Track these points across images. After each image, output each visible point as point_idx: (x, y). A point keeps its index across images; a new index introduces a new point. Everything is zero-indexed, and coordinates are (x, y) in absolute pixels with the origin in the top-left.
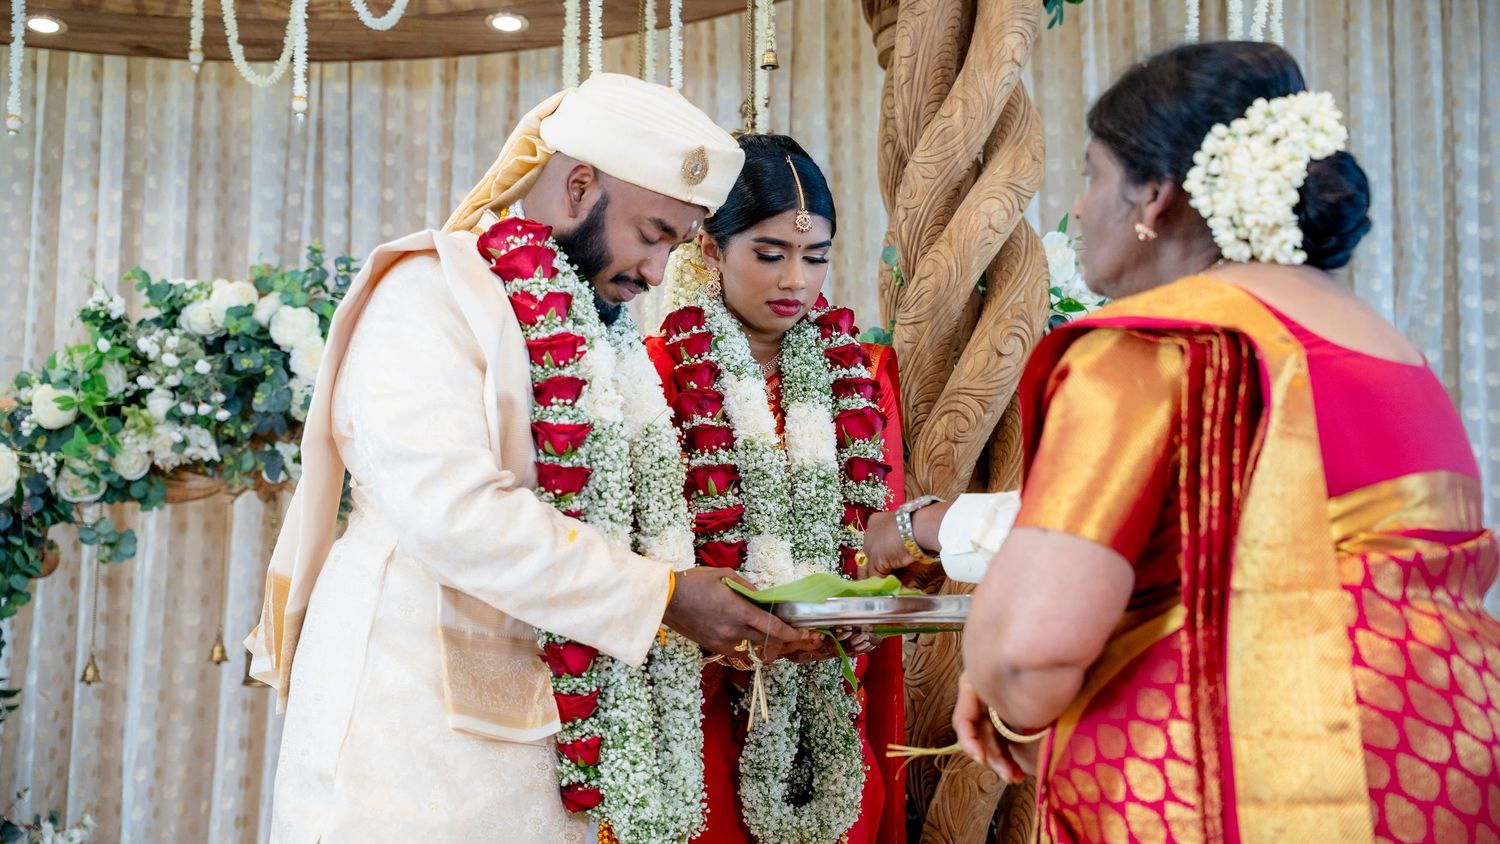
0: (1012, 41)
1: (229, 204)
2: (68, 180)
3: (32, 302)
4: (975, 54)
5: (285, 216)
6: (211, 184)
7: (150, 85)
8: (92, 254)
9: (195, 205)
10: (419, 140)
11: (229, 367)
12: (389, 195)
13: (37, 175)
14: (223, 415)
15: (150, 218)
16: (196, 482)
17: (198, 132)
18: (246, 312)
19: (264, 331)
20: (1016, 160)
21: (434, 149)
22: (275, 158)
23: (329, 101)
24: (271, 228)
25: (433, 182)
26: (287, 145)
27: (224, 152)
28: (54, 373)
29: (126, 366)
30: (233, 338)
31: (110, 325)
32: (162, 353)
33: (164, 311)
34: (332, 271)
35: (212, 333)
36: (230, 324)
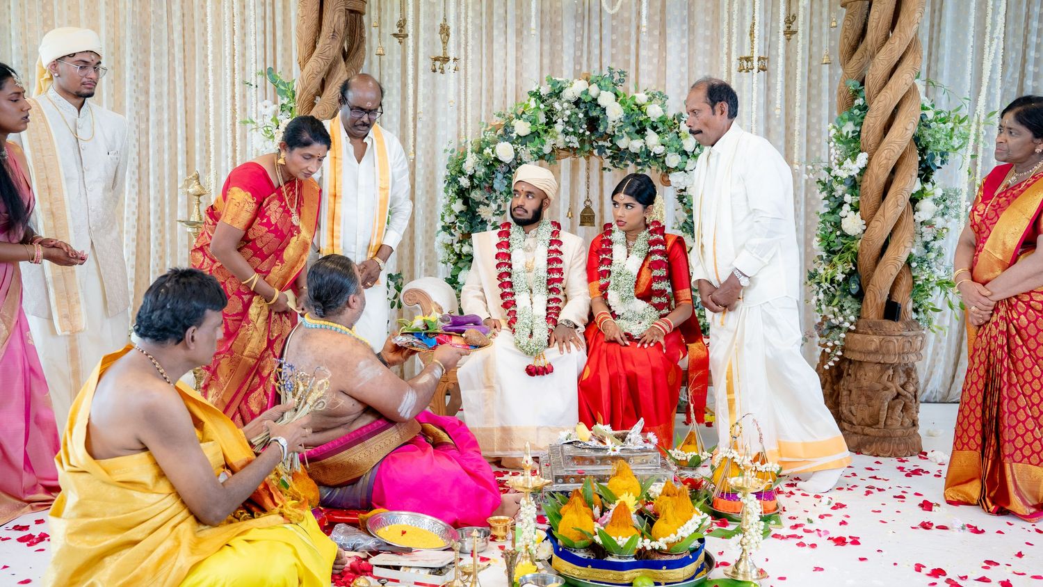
1: (555, 40)
2: (495, 32)
3: (484, 79)
5: (578, 46)
6: (548, 33)
8: (505, 61)
9: (541, 40)
10: (626, 15)
11: (586, 114)
12: (614, 37)
14: (588, 133)
15: (525, 47)
16: (564, 153)
17: (542, 12)
18: (586, 92)
19: (595, 100)
21: (633, 19)
22: (572, 23)
23: (593, 0)
24: (572, 51)
25: (633, 32)
26: (575, 17)
27: (551, 19)
28: (524, 116)
29: (546, 114)
30: (584, 102)
31: (540, 97)
32: (563, 109)
33: (557, 91)
34: (617, 77)
35: (574, 100)
36: (583, 97)
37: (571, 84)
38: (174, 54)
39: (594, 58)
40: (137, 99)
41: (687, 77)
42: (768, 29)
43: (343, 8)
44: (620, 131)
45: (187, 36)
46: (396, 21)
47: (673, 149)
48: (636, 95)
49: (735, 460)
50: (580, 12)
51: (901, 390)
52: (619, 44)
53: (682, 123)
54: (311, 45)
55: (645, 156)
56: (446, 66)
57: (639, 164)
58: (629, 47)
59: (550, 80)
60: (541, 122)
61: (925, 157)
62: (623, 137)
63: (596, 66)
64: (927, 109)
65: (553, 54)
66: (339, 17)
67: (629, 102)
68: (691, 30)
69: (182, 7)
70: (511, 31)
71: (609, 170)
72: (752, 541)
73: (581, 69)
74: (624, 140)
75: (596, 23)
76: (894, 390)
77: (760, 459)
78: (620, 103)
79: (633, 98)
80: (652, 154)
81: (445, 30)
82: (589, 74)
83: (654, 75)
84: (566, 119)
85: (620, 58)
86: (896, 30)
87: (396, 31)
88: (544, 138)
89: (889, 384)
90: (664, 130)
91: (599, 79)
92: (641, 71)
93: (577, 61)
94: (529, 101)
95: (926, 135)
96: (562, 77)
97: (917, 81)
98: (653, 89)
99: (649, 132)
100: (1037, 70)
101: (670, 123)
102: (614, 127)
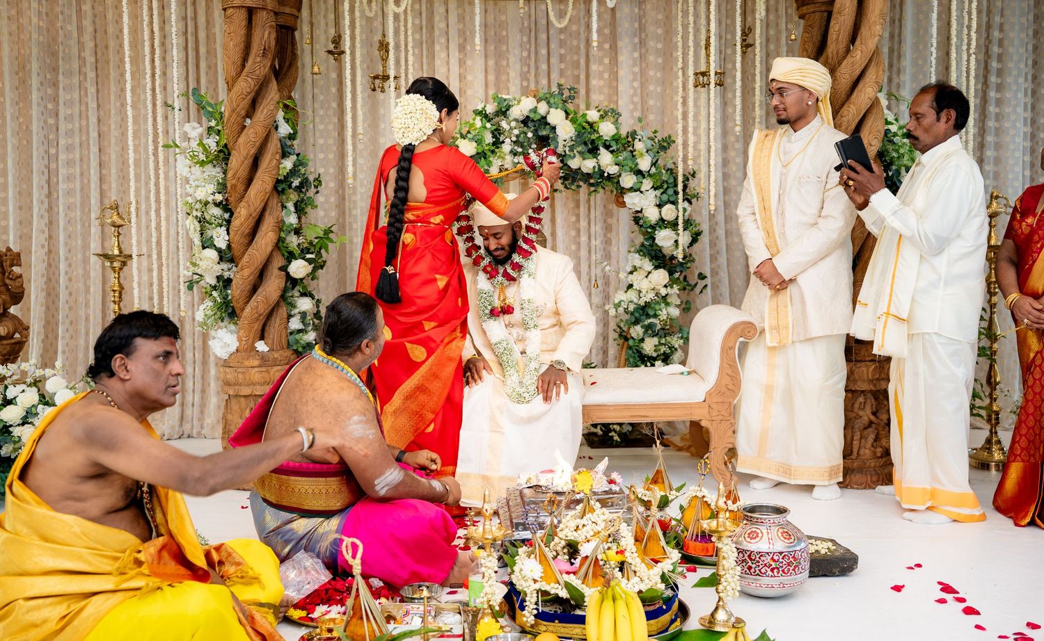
0: (878, 27)
1: (500, 56)
2: (437, 48)
4: (864, 31)
5: (524, 61)
6: (492, 48)
7: (467, 8)
9: (486, 56)
10: (575, 28)
11: (535, 132)
12: (563, 51)
13: (424, 45)
15: (469, 62)
17: (486, 26)
18: (535, 110)
19: (544, 118)
20: (877, 72)
22: (518, 37)
23: (539, 13)
24: (518, 67)
25: (582, 47)
26: (521, 31)
27: (495, 33)
28: (469, 135)
29: (493, 133)
30: (533, 121)
31: (486, 116)
32: (511, 129)
33: (503, 110)
34: (566, 93)
35: (522, 118)
36: (532, 115)
37: (519, 102)
38: (86, 73)
39: (542, 74)
40: (45, 122)
41: (639, 92)
42: (723, 41)
43: (274, 24)
44: (571, 150)
45: (99, 53)
46: (331, 38)
47: (628, 168)
48: (587, 112)
49: (705, 499)
50: (526, 25)
51: (872, 418)
52: (568, 58)
53: (637, 141)
54: (239, 63)
55: (598, 176)
56: (386, 85)
57: (592, 185)
58: (578, 62)
59: (495, 98)
60: (487, 142)
61: (890, 174)
62: (574, 156)
63: (544, 82)
64: (891, 123)
65: (499, 71)
66: (270, 33)
67: (580, 120)
68: (642, 43)
69: (94, 22)
70: (453, 46)
71: (561, 192)
72: (728, 588)
73: (528, 86)
74: (576, 159)
75: (543, 36)
76: (866, 418)
77: (732, 498)
78: (570, 121)
79: (584, 115)
80: (606, 175)
81: (384, 46)
82: (538, 91)
83: (606, 90)
84: (514, 139)
85: (569, 72)
86: (858, 43)
87: (331, 47)
88: (491, 159)
89: (861, 413)
90: (618, 149)
91: (548, 96)
92: (591, 86)
93: (524, 76)
94: (474, 119)
95: (891, 150)
96: (508, 94)
97: (880, 95)
98: (605, 105)
99: (602, 150)
100: (999, 81)
101: (623, 142)
102: (564, 146)
